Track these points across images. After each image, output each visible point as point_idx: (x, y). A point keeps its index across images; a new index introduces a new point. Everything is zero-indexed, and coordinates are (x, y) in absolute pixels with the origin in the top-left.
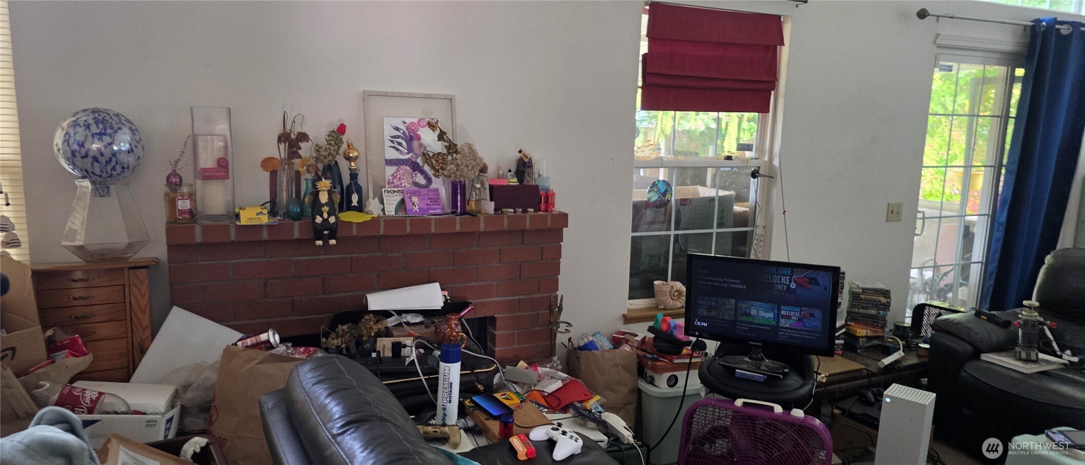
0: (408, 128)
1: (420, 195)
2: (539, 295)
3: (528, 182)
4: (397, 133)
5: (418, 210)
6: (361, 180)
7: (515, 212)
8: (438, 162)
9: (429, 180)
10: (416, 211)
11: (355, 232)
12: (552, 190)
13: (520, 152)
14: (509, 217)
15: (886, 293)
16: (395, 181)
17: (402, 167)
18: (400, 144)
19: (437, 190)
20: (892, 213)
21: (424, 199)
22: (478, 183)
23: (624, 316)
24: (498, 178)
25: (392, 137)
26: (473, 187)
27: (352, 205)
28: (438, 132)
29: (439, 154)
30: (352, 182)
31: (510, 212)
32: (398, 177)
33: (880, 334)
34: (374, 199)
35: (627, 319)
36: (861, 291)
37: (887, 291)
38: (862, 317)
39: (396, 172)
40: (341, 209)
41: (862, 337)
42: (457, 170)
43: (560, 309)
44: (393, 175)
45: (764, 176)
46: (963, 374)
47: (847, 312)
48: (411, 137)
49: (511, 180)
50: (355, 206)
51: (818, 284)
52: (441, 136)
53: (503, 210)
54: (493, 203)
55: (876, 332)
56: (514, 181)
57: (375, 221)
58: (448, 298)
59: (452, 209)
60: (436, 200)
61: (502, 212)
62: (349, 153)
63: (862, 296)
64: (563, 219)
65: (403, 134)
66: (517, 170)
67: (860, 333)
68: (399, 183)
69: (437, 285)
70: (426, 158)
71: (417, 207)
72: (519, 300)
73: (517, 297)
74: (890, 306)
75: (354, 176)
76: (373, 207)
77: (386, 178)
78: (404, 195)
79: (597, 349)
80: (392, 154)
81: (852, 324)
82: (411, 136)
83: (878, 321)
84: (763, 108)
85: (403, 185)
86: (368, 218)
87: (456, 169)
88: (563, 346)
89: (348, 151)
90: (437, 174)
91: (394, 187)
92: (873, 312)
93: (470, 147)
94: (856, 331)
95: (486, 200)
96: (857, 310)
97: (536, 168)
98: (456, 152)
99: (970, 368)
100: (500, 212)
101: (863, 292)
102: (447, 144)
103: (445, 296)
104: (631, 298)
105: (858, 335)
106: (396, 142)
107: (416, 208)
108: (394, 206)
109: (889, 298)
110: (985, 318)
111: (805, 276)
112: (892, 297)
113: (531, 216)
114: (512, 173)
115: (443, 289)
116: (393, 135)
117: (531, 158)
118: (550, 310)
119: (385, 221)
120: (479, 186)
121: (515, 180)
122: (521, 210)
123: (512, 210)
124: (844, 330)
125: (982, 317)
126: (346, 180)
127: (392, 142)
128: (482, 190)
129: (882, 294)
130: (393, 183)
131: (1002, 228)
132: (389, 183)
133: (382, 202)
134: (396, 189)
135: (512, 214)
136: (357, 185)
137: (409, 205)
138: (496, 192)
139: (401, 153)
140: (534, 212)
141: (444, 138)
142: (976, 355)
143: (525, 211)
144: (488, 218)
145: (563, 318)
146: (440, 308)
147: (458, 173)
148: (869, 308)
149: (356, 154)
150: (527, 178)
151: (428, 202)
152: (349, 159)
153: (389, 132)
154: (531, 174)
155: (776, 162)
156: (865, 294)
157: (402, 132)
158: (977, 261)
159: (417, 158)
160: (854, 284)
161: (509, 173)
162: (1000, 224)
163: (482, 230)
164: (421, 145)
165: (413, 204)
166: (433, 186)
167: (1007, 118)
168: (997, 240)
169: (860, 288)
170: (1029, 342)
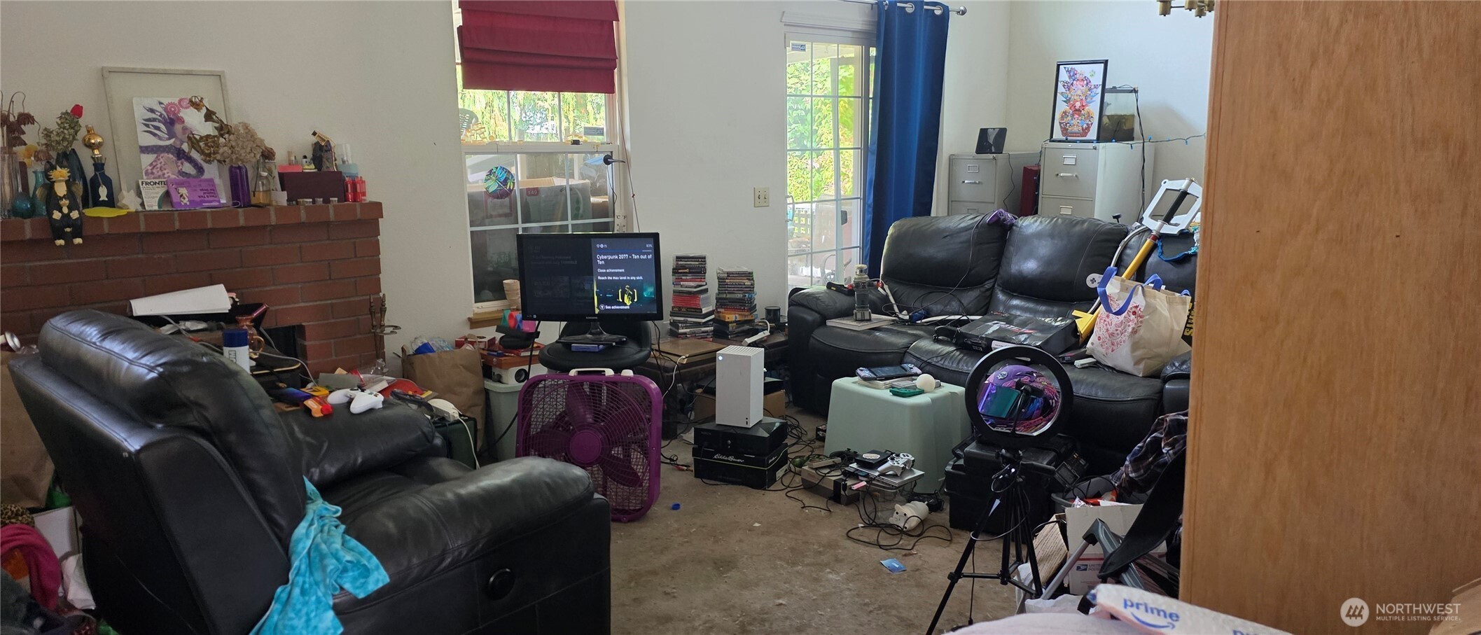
0: (165, 109)
1: (190, 186)
2: (357, 299)
3: (328, 167)
4: (154, 116)
5: (188, 203)
6: (109, 171)
7: (314, 202)
8: (208, 147)
9: (200, 170)
10: (186, 204)
11: (106, 229)
12: (361, 177)
13: (314, 134)
14: (306, 208)
15: (749, 276)
16: (154, 171)
17: (162, 155)
18: (158, 128)
19: (211, 180)
20: (759, 198)
21: (196, 190)
22: (265, 172)
23: (470, 319)
24: (290, 164)
25: (144, 120)
26: (259, 177)
27: (100, 199)
28: (204, 111)
29: (208, 136)
30: (98, 173)
31: (307, 202)
32: (159, 166)
33: (749, 318)
34: (128, 192)
35: (474, 323)
36: (726, 275)
37: (750, 273)
38: (729, 302)
39: (155, 161)
40: (86, 205)
41: (731, 322)
42: (232, 153)
43: (383, 310)
44: (151, 164)
45: (619, 161)
46: (812, 340)
47: (716, 298)
48: (171, 121)
49: (307, 167)
50: (103, 201)
52: (209, 116)
53: (298, 200)
54: (285, 193)
55: (745, 316)
56: (310, 168)
57: (132, 217)
58: (237, 300)
59: (233, 199)
60: (211, 190)
61: (297, 203)
62: (89, 139)
63: (727, 281)
64: (377, 208)
65: (160, 116)
66: (313, 155)
67: (729, 318)
68: (160, 173)
69: (221, 287)
70: (192, 143)
71: (187, 199)
72: (332, 304)
73: (329, 302)
74: (754, 288)
75: (99, 166)
76: (129, 202)
77: (143, 167)
78: (168, 187)
79: (432, 351)
80: (148, 140)
81: (722, 310)
82: (170, 119)
83: (747, 304)
84: (607, 87)
85: (166, 176)
86: (123, 212)
87: (230, 151)
88: (396, 356)
89: (88, 136)
90: (208, 159)
91: (154, 178)
92: (740, 296)
93: (246, 127)
94: (725, 317)
95: (276, 190)
96: (724, 296)
97: (337, 152)
98: (229, 133)
99: (818, 335)
100: (294, 202)
101: (728, 276)
102: (217, 125)
103: (232, 298)
104: (476, 302)
105: (727, 320)
106: (152, 125)
107: (186, 201)
108: (157, 199)
109: (753, 279)
110: (836, 289)
112: (755, 280)
113: (334, 206)
114: (308, 160)
115: (229, 291)
116: (147, 117)
117: (328, 141)
118: (371, 314)
119: (145, 216)
120: (265, 174)
121: (313, 166)
122: (321, 199)
123: (311, 200)
124: (713, 317)
125: (832, 288)
126: (90, 172)
127: (147, 126)
128: (270, 178)
129: (746, 276)
130: (152, 173)
131: (871, 210)
132: (147, 173)
133: (139, 194)
134: (157, 181)
135: (311, 204)
136: (103, 175)
137: (175, 198)
138: (287, 180)
139: (160, 138)
140: (338, 201)
141: (213, 118)
142: (823, 323)
143: (327, 201)
144: (279, 209)
145: (389, 319)
146: (228, 311)
147: (234, 157)
148: (735, 292)
149: (99, 140)
150: (326, 164)
151: (201, 193)
152: (91, 146)
153: (140, 114)
154: (331, 159)
155: (628, 146)
156: (730, 278)
157: (159, 114)
158: (856, 245)
159: (182, 144)
160: (719, 269)
161: (304, 160)
162: (871, 205)
163: (273, 223)
164: (185, 129)
165: (181, 196)
166: (206, 176)
167: (867, 99)
168: (868, 222)
169: (724, 273)
170: (863, 302)
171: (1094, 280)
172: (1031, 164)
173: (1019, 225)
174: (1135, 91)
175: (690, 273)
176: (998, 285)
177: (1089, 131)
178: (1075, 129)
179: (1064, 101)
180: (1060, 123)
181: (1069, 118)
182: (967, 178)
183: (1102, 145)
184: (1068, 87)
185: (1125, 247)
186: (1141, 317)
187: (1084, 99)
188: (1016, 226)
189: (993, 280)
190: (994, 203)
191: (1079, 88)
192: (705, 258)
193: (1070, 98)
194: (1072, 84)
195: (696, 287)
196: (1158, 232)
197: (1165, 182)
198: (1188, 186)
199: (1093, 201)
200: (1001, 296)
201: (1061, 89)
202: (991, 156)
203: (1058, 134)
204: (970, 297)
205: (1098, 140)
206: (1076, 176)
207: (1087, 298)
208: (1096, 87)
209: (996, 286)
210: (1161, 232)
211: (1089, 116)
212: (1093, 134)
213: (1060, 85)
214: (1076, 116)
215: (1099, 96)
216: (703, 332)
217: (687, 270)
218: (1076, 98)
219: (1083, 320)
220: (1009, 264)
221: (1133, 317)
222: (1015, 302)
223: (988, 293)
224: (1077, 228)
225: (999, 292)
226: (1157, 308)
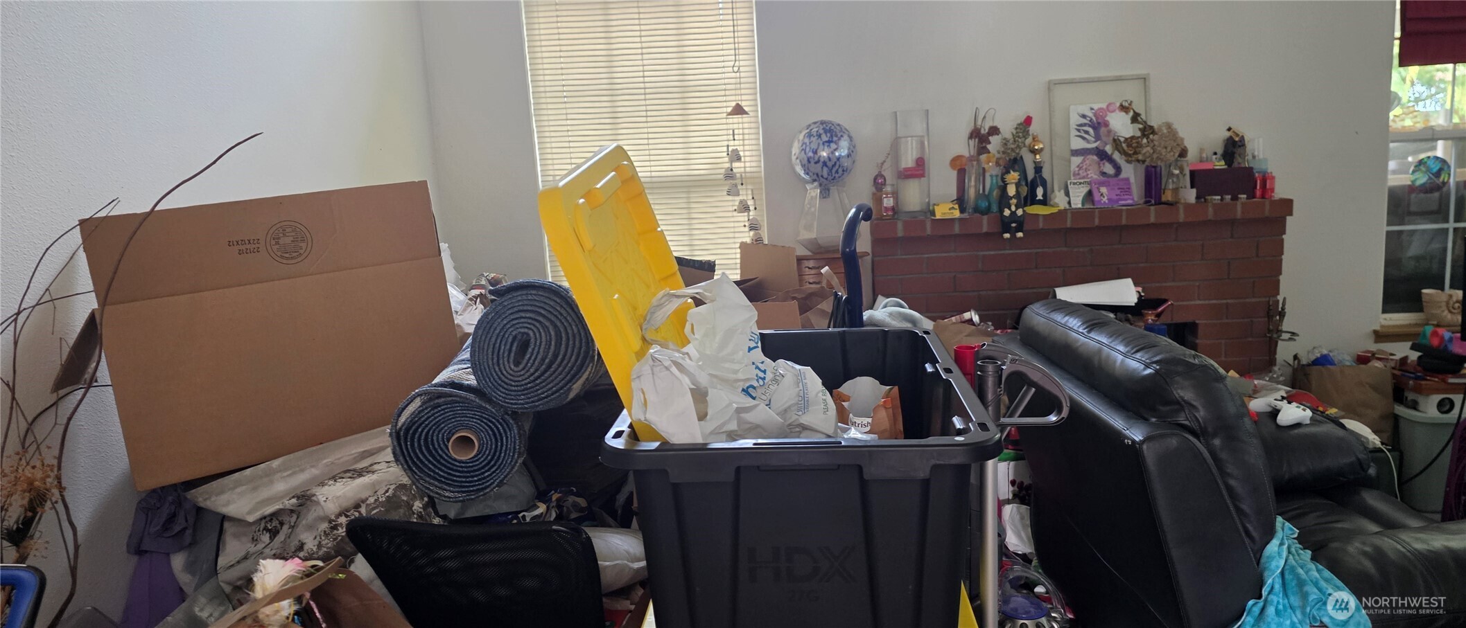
0: (1095, 115)
1: (1109, 185)
2: (1253, 300)
3: (1239, 163)
4: (1084, 121)
5: (1107, 201)
6: (1046, 174)
7: (1222, 200)
8: (1130, 148)
9: (1118, 169)
10: (1105, 202)
11: (1041, 225)
12: (1271, 173)
13: (1229, 129)
14: (1214, 205)
16: (1081, 172)
17: (1088, 157)
18: (1087, 132)
19: (1127, 180)
21: (1114, 189)
22: (1175, 169)
23: (1375, 332)
24: (1201, 161)
25: (1078, 125)
26: (1171, 175)
27: (1037, 198)
28: (1131, 113)
29: (1132, 138)
30: (1037, 175)
31: (1215, 199)
32: (1084, 167)
34: (1059, 191)
35: (1381, 336)
39: (1082, 163)
42: (1154, 152)
43: (1282, 314)
44: (1078, 166)
48: (1098, 124)
49: (1217, 164)
50: (1040, 200)
52: (1135, 118)
53: (1207, 197)
54: (1194, 191)
56: (1221, 165)
57: (1062, 213)
58: (1143, 294)
59: (1146, 198)
60: (1127, 190)
61: (1206, 200)
62: (1034, 146)
64: (1287, 206)
65: (1090, 121)
66: (1225, 151)
68: (1085, 174)
69: (1129, 281)
70: (1117, 145)
71: (1106, 198)
72: (1227, 305)
73: (1225, 301)
75: (1038, 169)
76: (1060, 201)
77: (1072, 169)
78: (1091, 187)
79: (1332, 363)
80: (1078, 144)
82: (1099, 123)
85: (1089, 176)
86: (1054, 210)
87: (1152, 151)
88: (1286, 364)
89: (1033, 143)
90: (1130, 159)
91: (1080, 179)
93: (1169, 126)
95: (1185, 187)
97: (1249, 147)
98: (1153, 132)
100: (1203, 200)
102: (1141, 126)
103: (1138, 292)
104: (1384, 311)
106: (1083, 130)
107: (1105, 199)
108: (1081, 198)
113: (1242, 203)
114: (1218, 156)
115: (1136, 284)
116: (1080, 123)
117: (1243, 136)
118: (1269, 318)
119: (1072, 213)
120: (1177, 172)
121: (1223, 163)
122: (1230, 197)
123: (1219, 197)
126: (1031, 174)
127: (1079, 130)
128: (1181, 176)
130: (1079, 174)
132: (1074, 175)
133: (1067, 194)
134: (1082, 181)
135: (1219, 202)
136: (1041, 177)
137: (1097, 197)
138: (1196, 178)
139: (1088, 142)
140: (1247, 198)
141: (1138, 120)
143: (1235, 198)
144: (1188, 206)
145: (1286, 326)
146: (1134, 305)
147: (1155, 156)
149: (1041, 146)
150: (1238, 160)
151: (1118, 192)
152: (1034, 152)
153: (1075, 120)
154: (1243, 155)
157: (1089, 119)
159: (1105, 147)
161: (1214, 157)
163: (1181, 220)
164: (1110, 132)
165: (1102, 195)
166: (1123, 175)
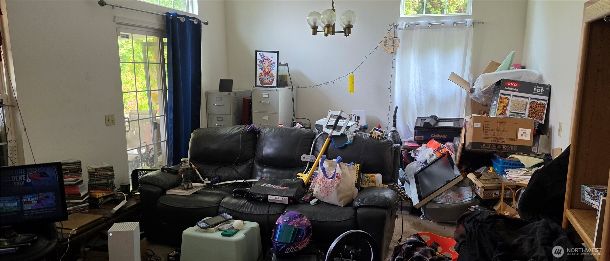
15: (111, 169)
20: (109, 121)
33: (112, 193)
36: (95, 170)
37: (111, 167)
38: (98, 186)
41: (100, 198)
45: (9, 105)
46: (158, 204)
47: (88, 185)
51: (47, 176)
55: (109, 193)
63: (95, 173)
67: (98, 196)
74: (114, 175)
81: (93, 191)
83: (110, 186)
92: (105, 181)
94: (96, 195)
96: (94, 182)
99: (162, 200)
105: (97, 197)
109: (113, 171)
110: (166, 171)
111: (37, 172)
112: (114, 171)
124: (88, 196)
125: (165, 171)
129: (108, 170)
131: (172, 122)
142: (163, 192)
148: (102, 179)
156: (97, 172)
158: (164, 140)
160: (89, 167)
162: (171, 120)
167: (164, 64)
168: (171, 128)
169: (93, 169)
170: (187, 179)
171: (305, 158)
172: (247, 96)
173: (264, 132)
174: (287, 65)
175: (70, 173)
176: (256, 161)
177: (273, 82)
178: (267, 81)
179: (260, 69)
180: (259, 79)
181: (263, 76)
182: (215, 102)
183: (279, 89)
184: (262, 62)
185: (316, 142)
186: (340, 178)
187: (269, 68)
188: (262, 132)
189: (253, 159)
190: (230, 115)
191: (266, 63)
192: (80, 162)
193: (263, 67)
194: (263, 61)
195: (75, 181)
196: (331, 134)
197: (330, 112)
198: (341, 113)
199: (277, 114)
200: (258, 167)
201: (258, 63)
202: (227, 93)
203: (259, 83)
204: (241, 169)
205: (277, 87)
206: (269, 103)
207: (302, 166)
208: (274, 63)
209: (254, 162)
210: (333, 134)
211: (272, 76)
212: (275, 84)
213: (258, 61)
214: (266, 76)
215: (276, 68)
216: (82, 207)
217: (68, 171)
218: (265, 67)
219: (304, 177)
220: (261, 150)
221: (336, 179)
222: (265, 170)
223: (251, 166)
224: (293, 133)
225: (257, 165)
226: (346, 174)
